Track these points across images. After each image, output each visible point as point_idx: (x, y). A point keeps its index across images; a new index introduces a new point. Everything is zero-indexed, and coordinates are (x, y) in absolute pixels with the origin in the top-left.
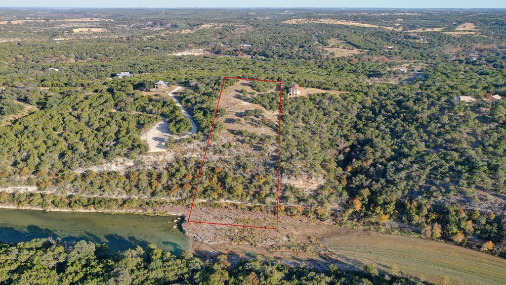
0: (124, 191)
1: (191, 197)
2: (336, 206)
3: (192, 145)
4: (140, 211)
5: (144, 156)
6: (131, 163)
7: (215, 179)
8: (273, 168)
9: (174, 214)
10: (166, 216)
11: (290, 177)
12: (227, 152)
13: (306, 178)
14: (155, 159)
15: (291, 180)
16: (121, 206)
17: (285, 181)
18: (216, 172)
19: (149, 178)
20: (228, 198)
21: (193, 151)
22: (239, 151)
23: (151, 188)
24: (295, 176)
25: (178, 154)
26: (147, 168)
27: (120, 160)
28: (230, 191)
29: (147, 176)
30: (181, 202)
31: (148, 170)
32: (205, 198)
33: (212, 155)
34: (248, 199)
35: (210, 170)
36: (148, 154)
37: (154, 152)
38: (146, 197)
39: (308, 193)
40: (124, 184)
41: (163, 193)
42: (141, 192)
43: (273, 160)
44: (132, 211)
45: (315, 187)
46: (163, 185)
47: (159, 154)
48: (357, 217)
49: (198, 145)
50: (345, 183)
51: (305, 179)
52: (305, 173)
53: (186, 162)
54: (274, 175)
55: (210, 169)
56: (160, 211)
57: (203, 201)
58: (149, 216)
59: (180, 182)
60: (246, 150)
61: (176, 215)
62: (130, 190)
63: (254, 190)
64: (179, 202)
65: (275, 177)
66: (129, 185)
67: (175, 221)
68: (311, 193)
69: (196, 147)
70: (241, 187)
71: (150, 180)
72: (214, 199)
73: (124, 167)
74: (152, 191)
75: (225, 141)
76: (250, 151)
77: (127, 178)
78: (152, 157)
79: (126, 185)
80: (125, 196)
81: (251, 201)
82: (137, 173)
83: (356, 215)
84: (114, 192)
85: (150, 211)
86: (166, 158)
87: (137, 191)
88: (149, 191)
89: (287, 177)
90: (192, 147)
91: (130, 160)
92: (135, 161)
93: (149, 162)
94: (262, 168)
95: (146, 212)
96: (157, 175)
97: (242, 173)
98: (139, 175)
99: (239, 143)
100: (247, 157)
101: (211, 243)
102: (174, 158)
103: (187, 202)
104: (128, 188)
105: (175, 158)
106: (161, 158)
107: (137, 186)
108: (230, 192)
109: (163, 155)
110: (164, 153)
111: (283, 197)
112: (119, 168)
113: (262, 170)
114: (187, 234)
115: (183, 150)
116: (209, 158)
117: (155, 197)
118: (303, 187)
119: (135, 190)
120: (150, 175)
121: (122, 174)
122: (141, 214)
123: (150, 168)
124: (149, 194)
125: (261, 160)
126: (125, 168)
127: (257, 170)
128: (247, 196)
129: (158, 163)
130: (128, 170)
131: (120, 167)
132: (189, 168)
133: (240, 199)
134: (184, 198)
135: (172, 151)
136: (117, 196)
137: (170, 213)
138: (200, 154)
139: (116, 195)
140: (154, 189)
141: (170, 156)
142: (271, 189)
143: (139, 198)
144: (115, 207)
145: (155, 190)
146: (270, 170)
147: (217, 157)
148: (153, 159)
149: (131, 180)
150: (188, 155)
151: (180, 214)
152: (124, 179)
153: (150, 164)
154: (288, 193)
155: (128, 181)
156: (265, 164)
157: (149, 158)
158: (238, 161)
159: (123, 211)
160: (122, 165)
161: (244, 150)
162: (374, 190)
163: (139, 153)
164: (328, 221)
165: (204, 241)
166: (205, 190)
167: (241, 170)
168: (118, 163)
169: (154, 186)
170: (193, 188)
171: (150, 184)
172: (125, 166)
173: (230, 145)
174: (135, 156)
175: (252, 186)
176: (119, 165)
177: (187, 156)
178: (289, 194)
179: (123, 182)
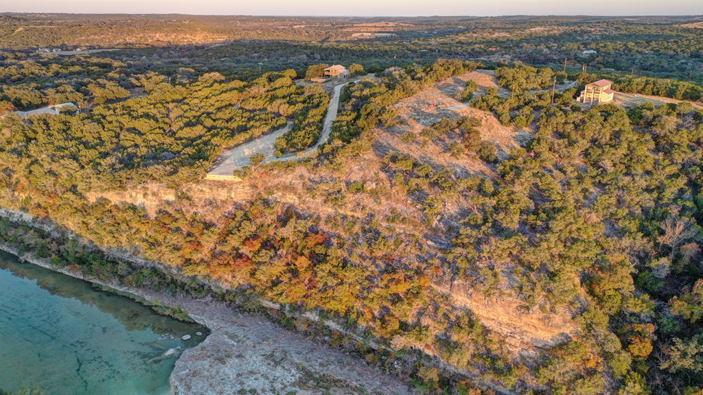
6: (170, 197)
7: (304, 261)
27: (154, 186)
31: (196, 215)
37: (214, 181)
39: (519, 351)
50: (643, 349)
60: (394, 204)
65: (436, 284)
68: (524, 353)
78: (208, 190)
82: (167, 219)
92: (177, 194)
105: (252, 198)
110: (231, 184)
112: (148, 203)
121: (153, 213)
126: (159, 204)
131: (151, 200)
141: (239, 194)
151: (209, 324)
160: (154, 198)
172: (160, 201)
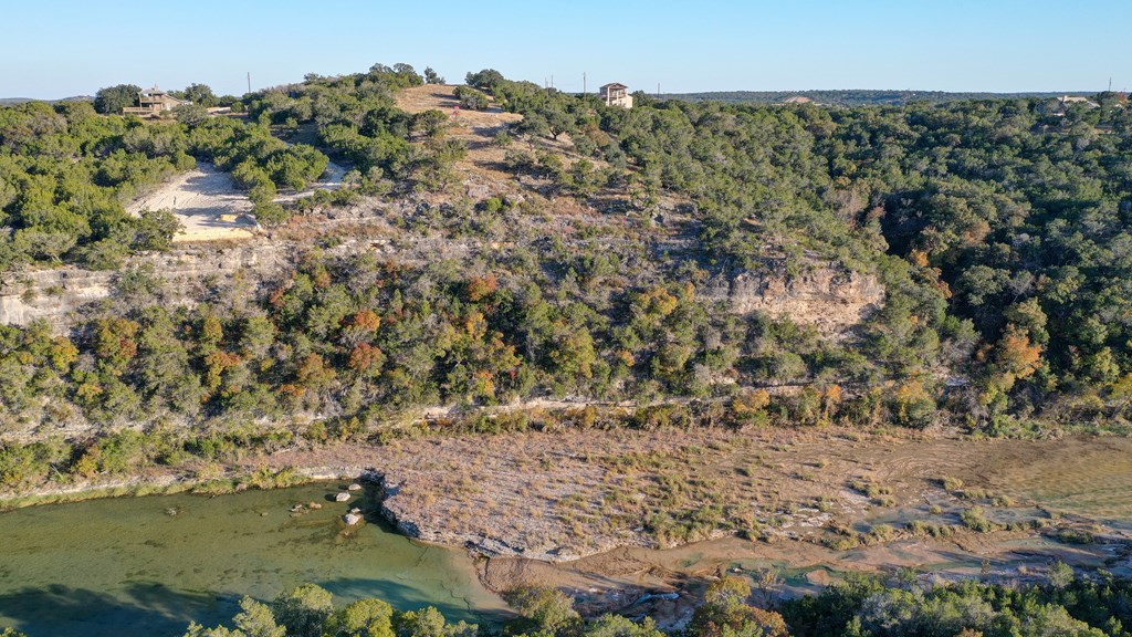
0: (70, 407)
1: (383, 401)
2: (943, 374)
3: (355, 211)
4: (164, 480)
5: (155, 256)
6: (94, 288)
7: (476, 319)
8: (694, 262)
9: (324, 474)
10: (293, 486)
11: (767, 286)
12: (497, 226)
13: (827, 279)
14: (207, 269)
15: (767, 298)
16: (65, 467)
17: (746, 301)
18: (475, 297)
19: (190, 345)
20: (541, 391)
21: (362, 232)
22: (544, 220)
23: (204, 382)
24: (788, 278)
25: (302, 246)
26: (174, 303)
27: (46, 275)
28: (548, 357)
29: (177, 335)
30: (343, 427)
31: (181, 310)
32: (444, 397)
33: (442, 242)
34: (618, 384)
35: (448, 292)
36: (174, 246)
37: (200, 242)
38: (178, 425)
39: (835, 337)
40: (68, 377)
41: (258, 394)
42: (156, 400)
43: (686, 235)
44: (120, 485)
45: (852, 315)
46: (255, 367)
47: (219, 248)
48: (1034, 401)
49: (379, 213)
50: (945, 292)
51: (825, 288)
52: (824, 263)
53: (341, 273)
54: (702, 287)
55: (446, 287)
56: (259, 468)
57: (438, 412)
58: (210, 496)
59: (329, 347)
60: (569, 217)
61: (333, 476)
62: (104, 397)
63: (638, 348)
64: (333, 428)
65: (704, 293)
66: (95, 378)
67: (344, 497)
68: (843, 337)
69: (370, 218)
70: (586, 340)
71: (197, 349)
72: (482, 400)
73: (63, 307)
74: (205, 393)
75: (480, 193)
76: (585, 217)
77: (82, 349)
78: (193, 261)
79: (79, 377)
80: (78, 428)
81: (630, 390)
82: (131, 327)
83: (1029, 396)
84: (24, 415)
85: (211, 473)
86: (254, 260)
87: (137, 399)
88: (195, 394)
89: (753, 285)
90: (354, 220)
91: (93, 276)
92: (114, 280)
93: (178, 280)
94: (646, 270)
95: (190, 483)
96: (226, 328)
97: (576, 291)
98: (139, 334)
99: (536, 196)
100: (581, 236)
101: (566, 557)
102: (285, 263)
103: (370, 421)
104: (91, 389)
105: (291, 260)
106: (233, 261)
107: (135, 379)
108: (546, 364)
109: (238, 251)
110: (244, 241)
111: (751, 361)
112: (38, 313)
113: (648, 274)
114: (429, 536)
115: (321, 230)
116: (431, 256)
117: (225, 416)
118: (812, 319)
119: (124, 395)
120: (192, 330)
121: (60, 331)
122: (171, 491)
123: (189, 303)
124: (193, 407)
125: (636, 242)
126: (69, 309)
127: (632, 278)
128: (613, 374)
129: (221, 282)
130: (83, 319)
131: (44, 305)
132: (358, 291)
133: (586, 387)
134: (354, 406)
135: (274, 236)
136: (36, 430)
137: (307, 472)
138: (392, 243)
139: (33, 424)
140: (216, 381)
141: (269, 255)
142: (701, 338)
143: (148, 431)
144: (35, 478)
145: (222, 387)
146: (682, 269)
147: (461, 247)
148: (195, 268)
149: (103, 351)
150: (343, 247)
151: (354, 472)
152: (71, 353)
153: (184, 288)
154: (766, 346)
155: (88, 359)
156: (655, 253)
157: (180, 263)
158: (549, 255)
159: (78, 489)
160: (55, 299)
161: (560, 217)
162: (1062, 302)
163: (134, 246)
164: (937, 425)
165: (528, 554)
166: (442, 368)
167: (569, 283)
168: (36, 288)
169: (215, 371)
170: (390, 365)
171: (198, 365)
172: (71, 303)
173: (504, 202)
174: (117, 260)
175: (629, 331)
176: (41, 299)
177: (340, 251)
178: (770, 348)
179: (62, 364)
